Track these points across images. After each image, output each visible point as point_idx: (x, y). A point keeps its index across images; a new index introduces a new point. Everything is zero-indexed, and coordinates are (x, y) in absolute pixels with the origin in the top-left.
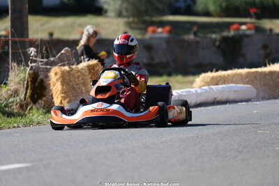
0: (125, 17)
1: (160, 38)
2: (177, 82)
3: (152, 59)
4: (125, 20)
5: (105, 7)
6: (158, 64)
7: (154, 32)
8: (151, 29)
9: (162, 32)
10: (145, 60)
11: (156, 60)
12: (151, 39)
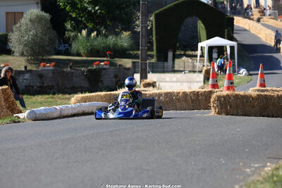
0: (25, 56)
1: (48, 70)
2: (59, 98)
3: (43, 83)
4: (26, 58)
5: (13, 49)
6: (47, 86)
7: (44, 66)
8: (42, 64)
9: (50, 66)
10: (38, 84)
11: (45, 84)
12: (42, 70)
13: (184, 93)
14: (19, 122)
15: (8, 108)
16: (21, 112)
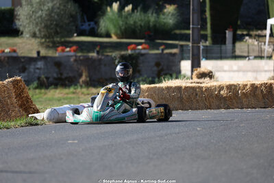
0: (38, 38)
1: (68, 56)
2: (82, 93)
3: (61, 74)
4: (38, 40)
5: (21, 29)
6: (66, 78)
7: (63, 51)
8: (60, 49)
9: (70, 51)
10: (55, 75)
11: (65, 75)
12: (60, 57)
13: (253, 85)
14: (37, 124)
15: (21, 106)
16: (37, 111)
